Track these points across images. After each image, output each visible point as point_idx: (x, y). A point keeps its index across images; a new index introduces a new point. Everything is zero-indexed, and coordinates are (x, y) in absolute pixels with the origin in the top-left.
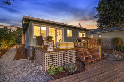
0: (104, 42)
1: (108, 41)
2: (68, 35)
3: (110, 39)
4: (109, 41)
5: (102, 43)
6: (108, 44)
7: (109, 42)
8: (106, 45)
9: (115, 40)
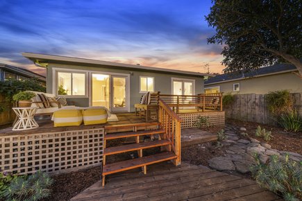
0: (245, 105)
1: (254, 102)
2: (143, 89)
3: (261, 96)
4: (257, 101)
5: (239, 107)
6: (255, 109)
7: (257, 105)
8: (249, 111)
9: (275, 100)
